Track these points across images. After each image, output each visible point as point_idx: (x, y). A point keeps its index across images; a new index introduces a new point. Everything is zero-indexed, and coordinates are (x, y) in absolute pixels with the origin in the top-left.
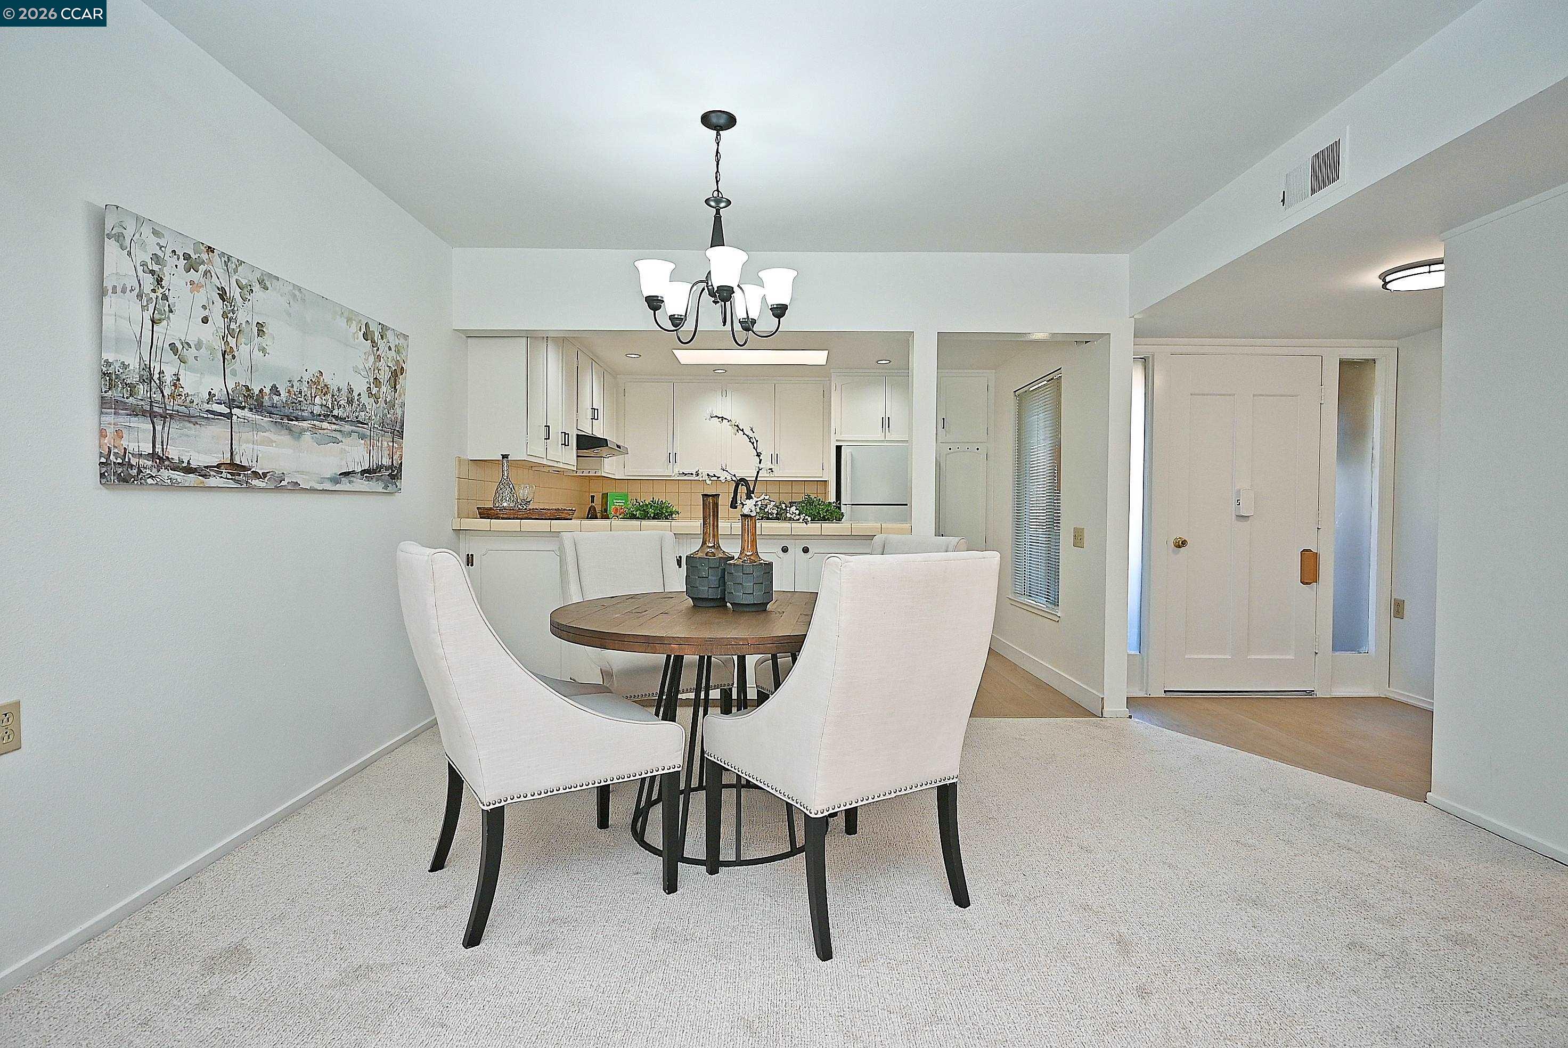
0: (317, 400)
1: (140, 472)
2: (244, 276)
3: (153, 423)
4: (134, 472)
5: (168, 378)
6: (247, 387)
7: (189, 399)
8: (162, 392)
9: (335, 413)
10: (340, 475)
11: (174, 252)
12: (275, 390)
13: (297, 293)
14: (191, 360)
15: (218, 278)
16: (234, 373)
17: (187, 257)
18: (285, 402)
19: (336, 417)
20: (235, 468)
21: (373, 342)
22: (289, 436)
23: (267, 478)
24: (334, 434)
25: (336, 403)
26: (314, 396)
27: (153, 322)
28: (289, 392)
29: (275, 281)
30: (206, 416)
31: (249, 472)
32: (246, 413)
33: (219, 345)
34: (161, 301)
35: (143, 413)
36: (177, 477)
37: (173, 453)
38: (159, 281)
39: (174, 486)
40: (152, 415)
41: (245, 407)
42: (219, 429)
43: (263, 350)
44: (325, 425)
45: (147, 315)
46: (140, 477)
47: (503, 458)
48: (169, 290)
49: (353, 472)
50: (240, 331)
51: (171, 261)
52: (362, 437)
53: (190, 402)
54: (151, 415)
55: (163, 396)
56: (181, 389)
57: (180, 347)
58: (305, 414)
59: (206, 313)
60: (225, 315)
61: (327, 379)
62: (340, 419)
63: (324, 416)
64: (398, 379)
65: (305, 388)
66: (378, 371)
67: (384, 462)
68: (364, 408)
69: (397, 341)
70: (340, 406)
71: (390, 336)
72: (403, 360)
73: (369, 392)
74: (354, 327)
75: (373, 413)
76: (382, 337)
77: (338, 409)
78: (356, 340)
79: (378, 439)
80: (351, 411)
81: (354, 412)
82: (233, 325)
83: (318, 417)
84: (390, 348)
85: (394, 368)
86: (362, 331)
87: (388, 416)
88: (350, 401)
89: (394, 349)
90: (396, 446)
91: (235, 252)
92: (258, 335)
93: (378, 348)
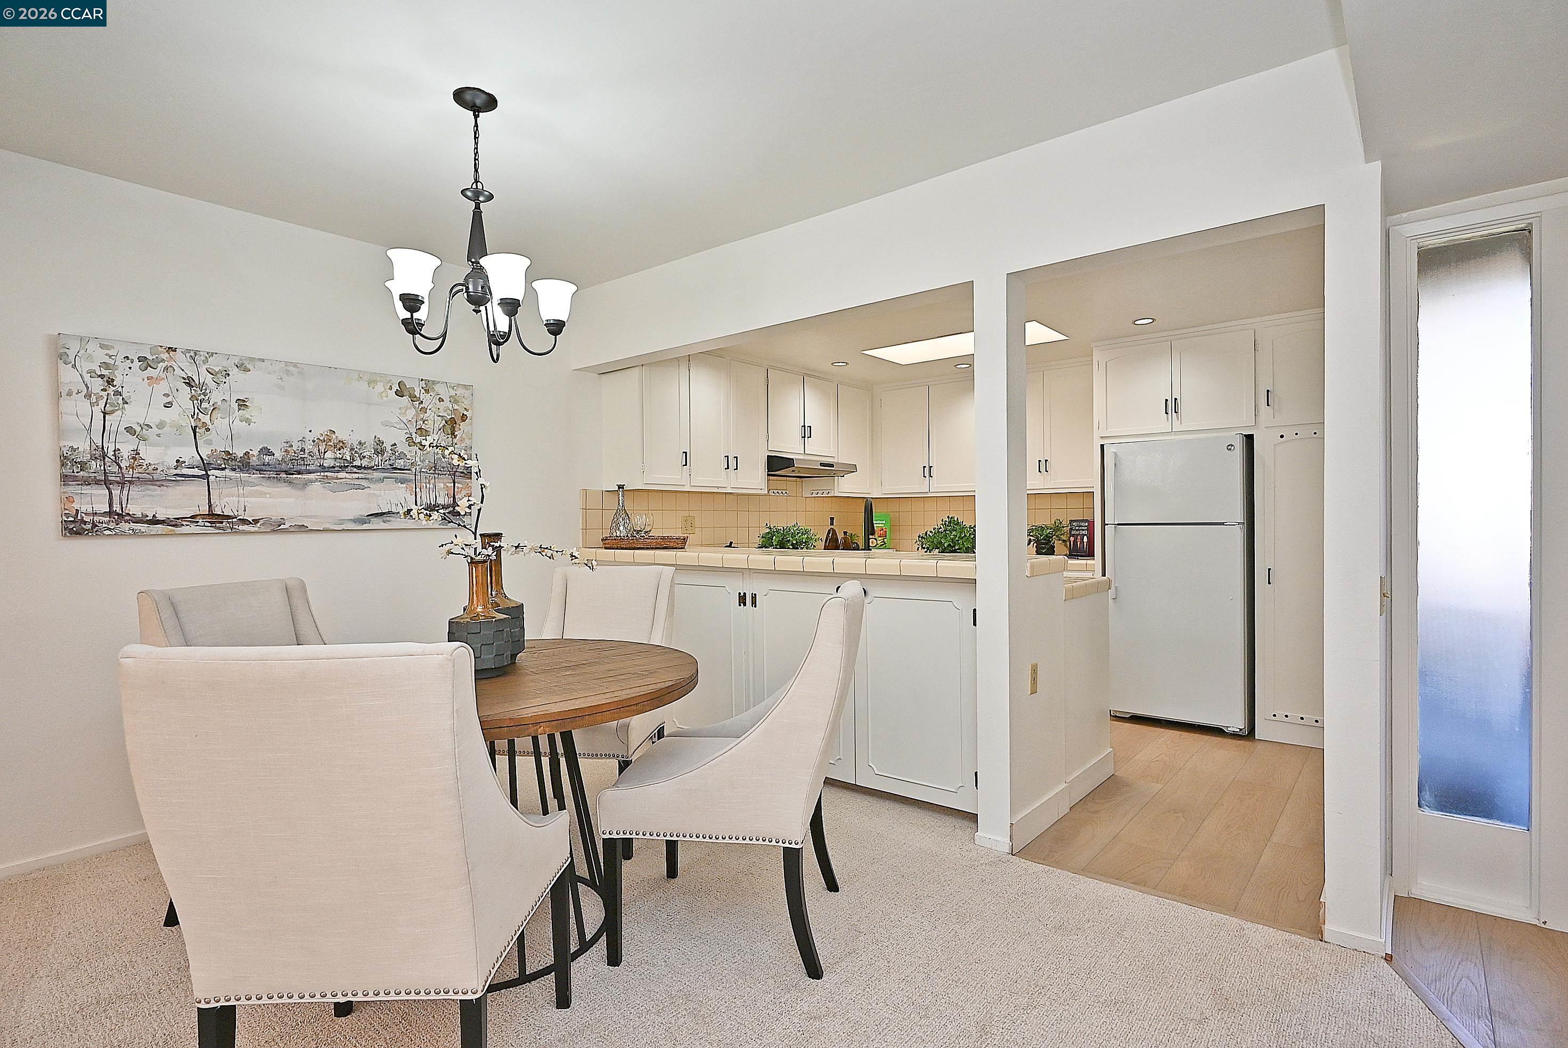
0: (329, 455)
2: (216, 364)
3: (109, 489)
5: (125, 454)
6: (228, 453)
7: (151, 468)
8: (118, 465)
9: (358, 463)
10: (367, 516)
11: (127, 358)
12: (266, 451)
13: (291, 369)
14: (152, 438)
15: (183, 370)
16: (209, 442)
17: (142, 359)
18: (280, 460)
19: (359, 467)
20: (215, 519)
21: (413, 398)
22: (289, 488)
23: (259, 524)
25: (357, 455)
26: (323, 451)
27: (105, 414)
28: (286, 451)
29: (258, 364)
30: (174, 479)
31: (234, 520)
32: (227, 472)
33: (188, 422)
34: (113, 397)
35: (97, 482)
36: (139, 528)
37: (134, 509)
38: (110, 382)
40: (107, 483)
41: (226, 468)
43: (248, 421)
45: (98, 411)
46: (95, 530)
47: (619, 488)
48: (122, 387)
50: (214, 409)
51: (123, 366)
52: (402, 481)
53: (153, 470)
55: (120, 467)
56: (141, 461)
57: (138, 429)
58: (312, 468)
59: (169, 399)
60: (192, 398)
61: (341, 435)
62: (365, 468)
63: (340, 468)
64: (458, 426)
65: (309, 447)
66: (424, 422)
67: (441, 501)
68: (402, 456)
69: (452, 393)
70: (364, 457)
71: (440, 389)
72: (465, 409)
73: (410, 441)
74: (380, 387)
75: (417, 459)
76: (427, 391)
77: (361, 460)
78: (384, 398)
79: (428, 481)
80: (382, 460)
81: (386, 461)
82: (205, 405)
83: (331, 469)
84: (441, 400)
85: (449, 417)
86: (394, 390)
87: (443, 459)
88: (379, 452)
89: (449, 400)
90: (460, 486)
91: (203, 346)
92: (239, 409)
93: (422, 402)
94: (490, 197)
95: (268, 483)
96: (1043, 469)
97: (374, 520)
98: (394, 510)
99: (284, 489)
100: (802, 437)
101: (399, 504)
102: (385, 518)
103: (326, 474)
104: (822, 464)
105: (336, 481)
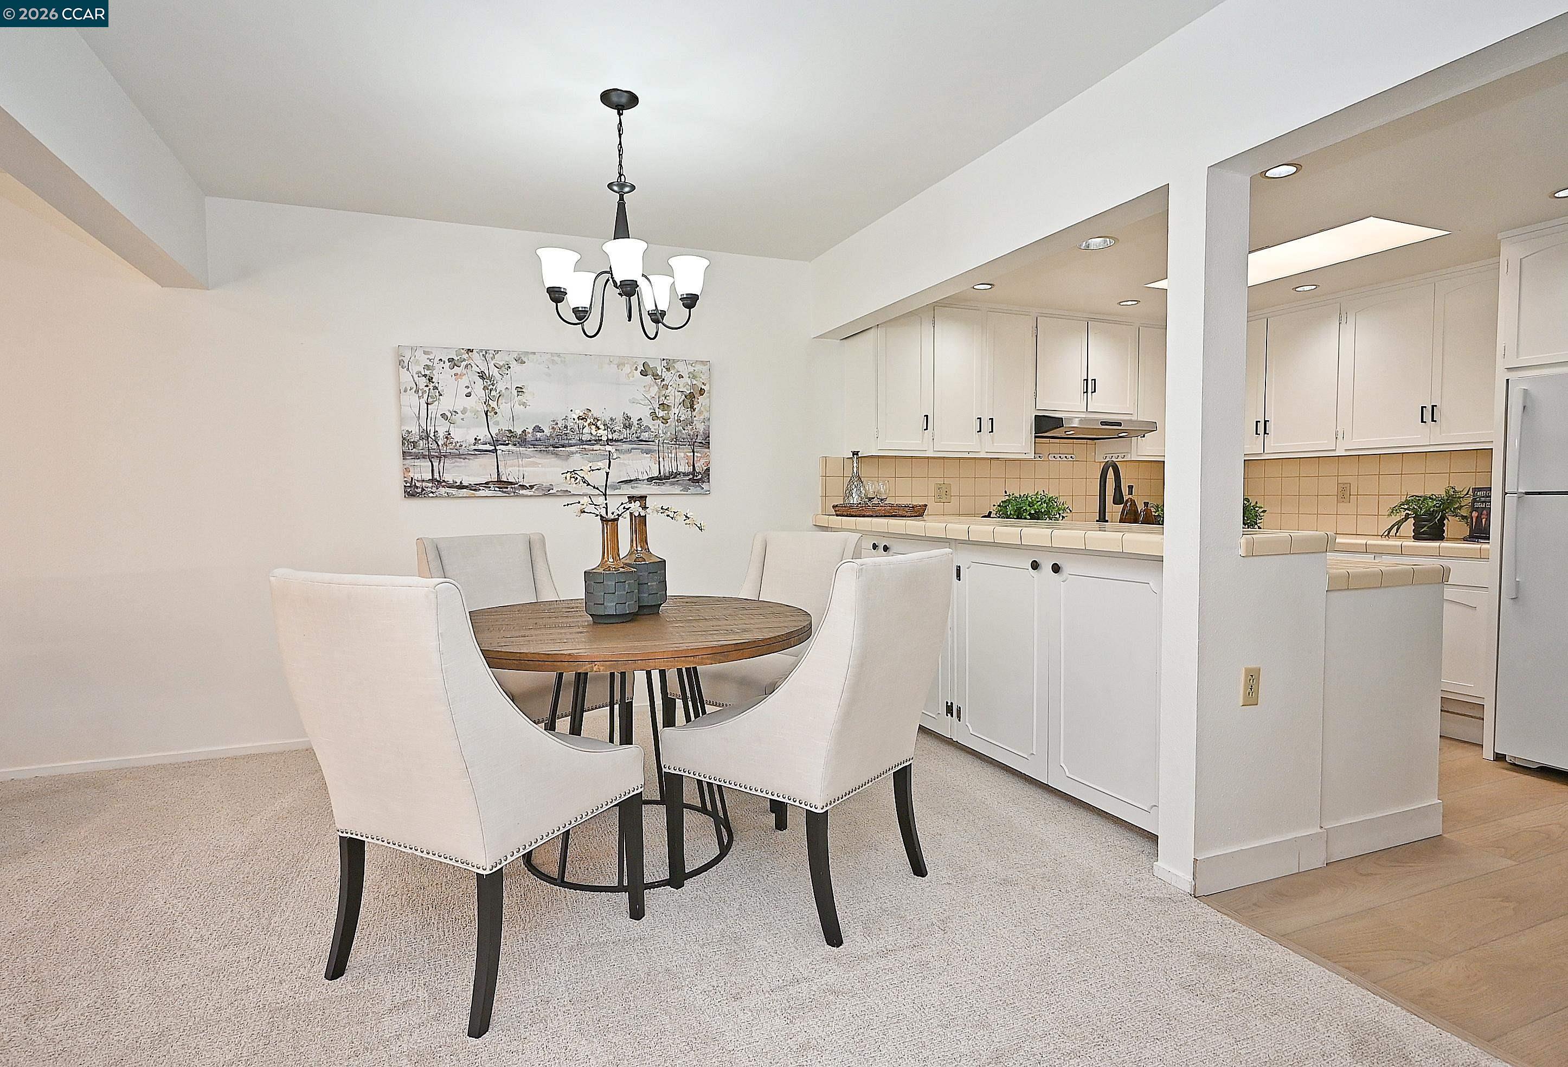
0: (586, 430)
1: (423, 490)
2: (501, 362)
3: (431, 462)
4: (419, 490)
5: (441, 434)
6: (510, 431)
7: (458, 445)
8: (437, 443)
11: (441, 360)
12: (538, 429)
13: (556, 358)
14: (459, 421)
15: (478, 366)
16: (497, 423)
17: (451, 360)
18: (549, 436)
19: (611, 440)
20: (503, 485)
21: (656, 376)
23: (534, 489)
26: (582, 428)
27: (428, 404)
28: (553, 428)
29: (531, 356)
30: (474, 453)
31: (516, 486)
32: (510, 447)
33: (482, 408)
34: (432, 391)
35: (424, 457)
36: (452, 492)
37: (448, 477)
38: (431, 379)
40: (430, 457)
41: (509, 444)
43: (524, 404)
44: (597, 447)
45: (423, 401)
46: (423, 493)
47: (853, 455)
48: (438, 383)
50: (500, 396)
51: (438, 366)
53: (460, 446)
55: (438, 445)
56: (452, 440)
57: (449, 415)
58: (573, 442)
59: (469, 390)
60: (485, 388)
61: (596, 413)
62: (616, 441)
63: (595, 441)
64: (696, 399)
65: (570, 424)
66: (665, 398)
67: (681, 469)
68: (647, 429)
69: (691, 369)
70: (615, 431)
71: (680, 367)
72: (703, 383)
73: (654, 416)
74: (627, 369)
75: (660, 432)
76: (668, 369)
77: (612, 433)
78: (631, 378)
79: (670, 451)
80: (630, 434)
81: (633, 434)
82: (493, 393)
83: (589, 442)
84: (681, 377)
85: (688, 392)
86: (639, 370)
87: (683, 431)
88: (628, 426)
89: (688, 376)
90: (699, 455)
91: (492, 346)
92: (518, 395)
93: (664, 379)
94: (633, 188)
95: (539, 455)
96: (1428, 416)
97: (624, 486)
98: (641, 478)
99: (552, 460)
100: (1084, 393)
101: (645, 473)
102: (633, 484)
103: (584, 446)
104: (1103, 423)
105: (592, 452)
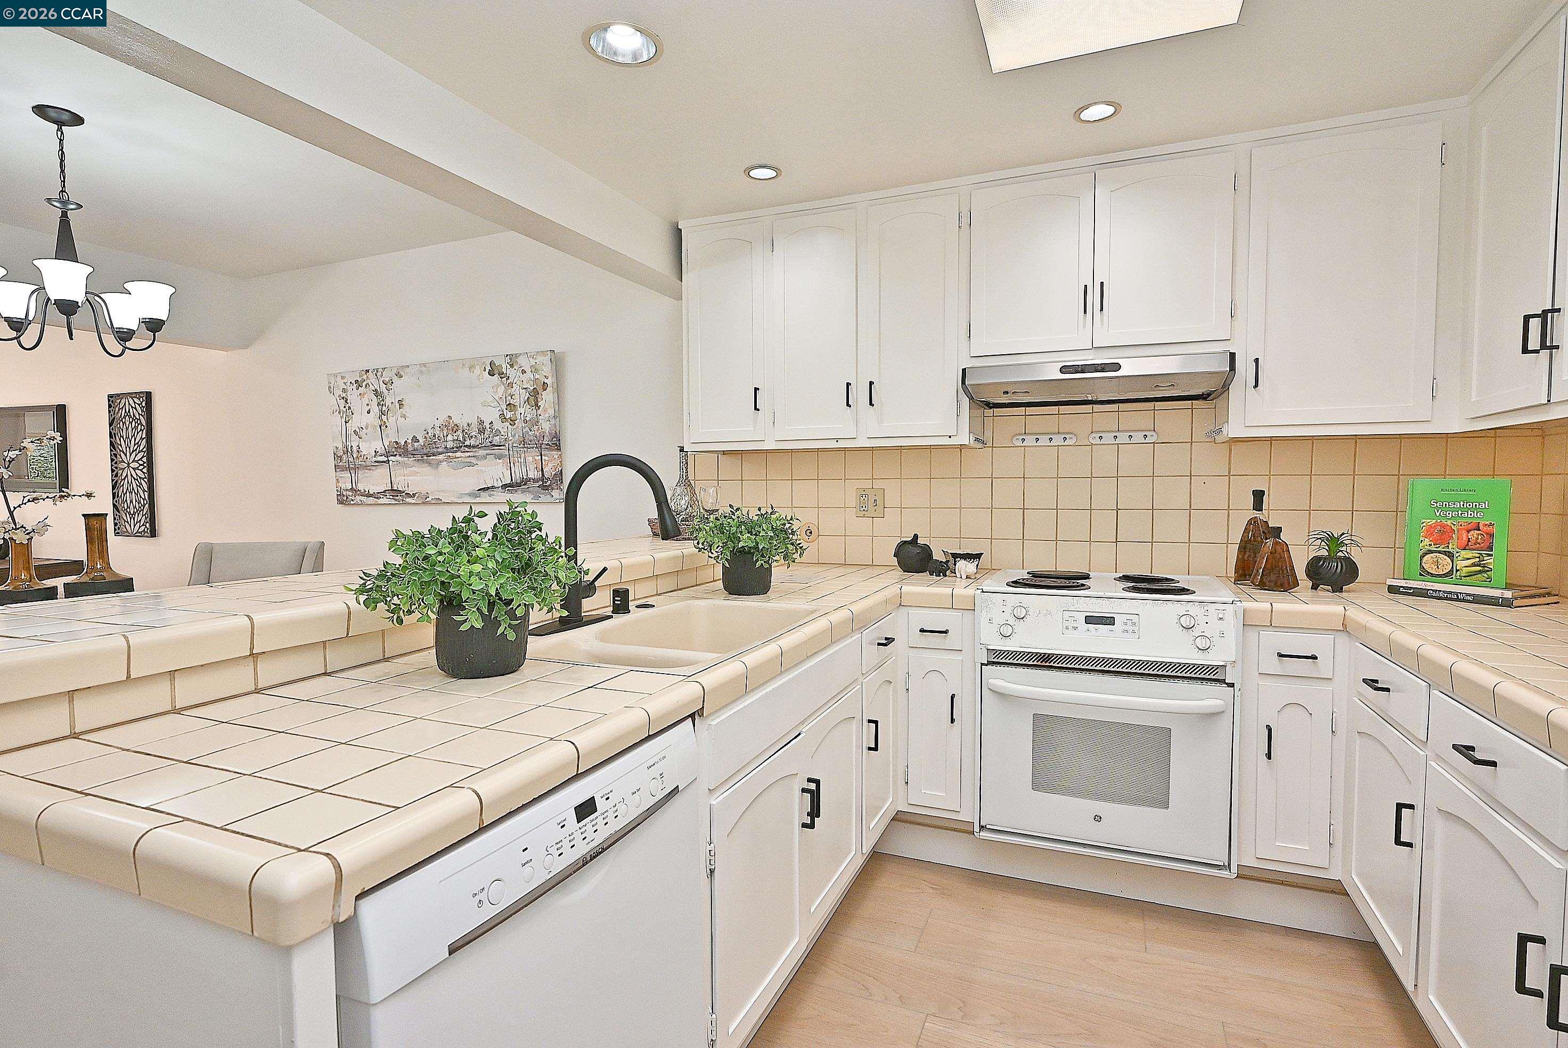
0: (450, 438)
1: (347, 498)
2: (387, 378)
3: (350, 473)
4: (345, 498)
5: (355, 449)
6: (396, 442)
7: (365, 457)
8: (353, 456)
9: (467, 443)
10: (478, 491)
11: (351, 383)
12: (415, 440)
13: (423, 369)
14: (364, 436)
15: (373, 385)
16: (387, 436)
17: (357, 381)
18: (423, 445)
19: (469, 447)
20: (395, 492)
21: (501, 374)
22: (429, 468)
23: (416, 497)
24: (468, 460)
25: (467, 436)
27: (346, 422)
28: (426, 437)
29: (406, 370)
30: (375, 465)
31: (404, 494)
32: (398, 458)
33: (378, 422)
34: (348, 411)
35: (346, 469)
36: (364, 500)
37: (361, 487)
38: (346, 401)
39: (362, 504)
41: (396, 454)
42: (383, 471)
43: (404, 416)
44: (458, 454)
45: (343, 420)
46: (347, 501)
47: (681, 450)
48: (351, 403)
49: (493, 487)
50: (388, 410)
51: (350, 388)
52: (500, 457)
53: (366, 459)
54: (349, 469)
55: (354, 458)
56: (361, 453)
57: (358, 431)
58: (440, 450)
59: (369, 407)
60: (379, 404)
61: (456, 420)
62: (474, 447)
63: (457, 448)
64: (540, 396)
65: (437, 432)
66: (511, 397)
67: (531, 475)
68: (498, 433)
69: (533, 362)
70: (472, 437)
71: (523, 362)
72: (545, 376)
73: (503, 418)
74: (477, 371)
75: (509, 435)
76: (512, 366)
77: (470, 439)
78: (481, 380)
80: (484, 439)
81: (487, 439)
82: (384, 408)
83: (452, 450)
84: (524, 372)
85: (532, 388)
86: (487, 371)
87: (530, 433)
88: (482, 431)
89: (531, 370)
90: (547, 458)
91: (380, 366)
92: (400, 408)
93: (509, 377)
95: (417, 464)
97: (482, 493)
98: (496, 485)
99: (425, 469)
101: (499, 479)
102: (489, 492)
103: (449, 454)
105: (455, 460)
